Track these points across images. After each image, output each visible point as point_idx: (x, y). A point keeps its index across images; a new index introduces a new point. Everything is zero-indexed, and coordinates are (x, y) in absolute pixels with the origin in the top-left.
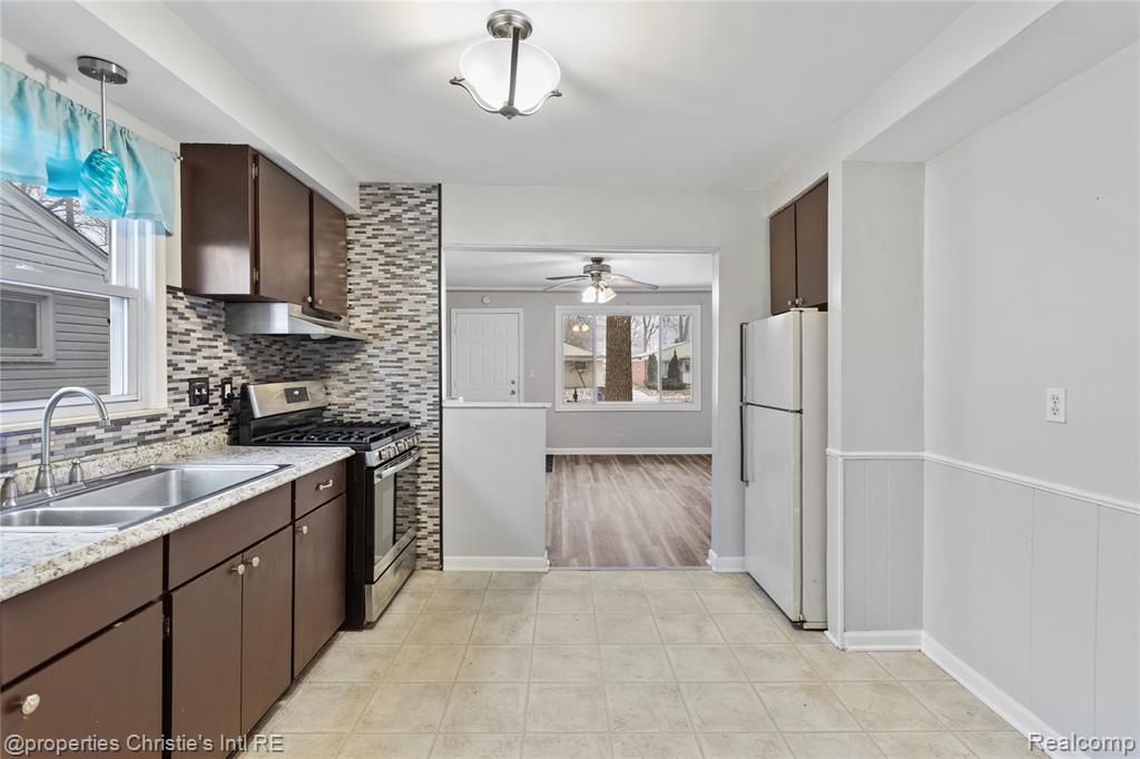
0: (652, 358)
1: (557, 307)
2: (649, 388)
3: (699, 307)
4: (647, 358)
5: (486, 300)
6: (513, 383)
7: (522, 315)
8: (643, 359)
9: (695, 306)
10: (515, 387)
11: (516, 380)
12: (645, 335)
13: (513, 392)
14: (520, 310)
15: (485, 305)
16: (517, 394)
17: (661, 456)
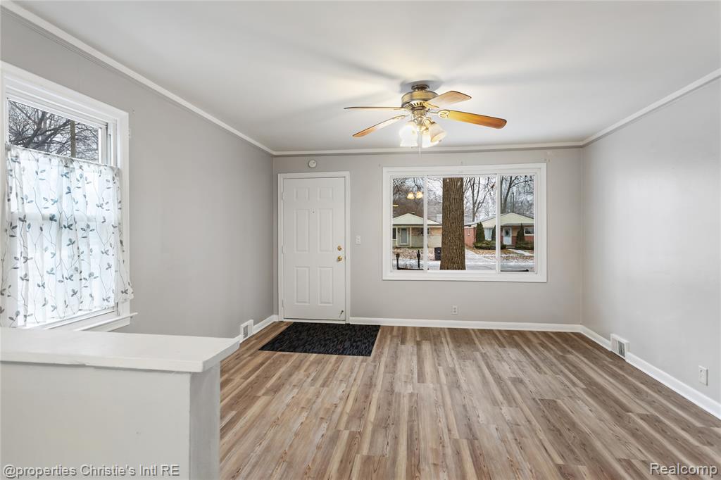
0: (480, 225)
1: (385, 170)
2: (477, 248)
3: (544, 166)
4: (476, 226)
5: (313, 164)
6: (340, 249)
7: (348, 178)
8: (472, 226)
9: (538, 165)
10: (341, 254)
11: (342, 247)
12: (473, 209)
13: (339, 259)
14: (347, 174)
15: (311, 169)
16: (343, 260)
17: (500, 331)
